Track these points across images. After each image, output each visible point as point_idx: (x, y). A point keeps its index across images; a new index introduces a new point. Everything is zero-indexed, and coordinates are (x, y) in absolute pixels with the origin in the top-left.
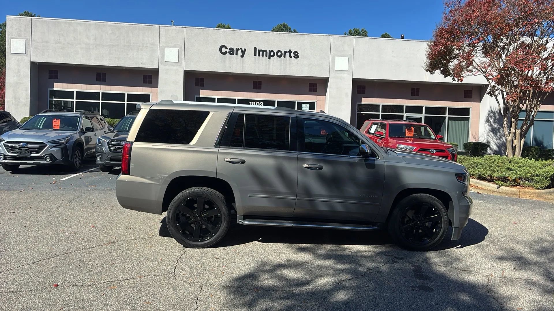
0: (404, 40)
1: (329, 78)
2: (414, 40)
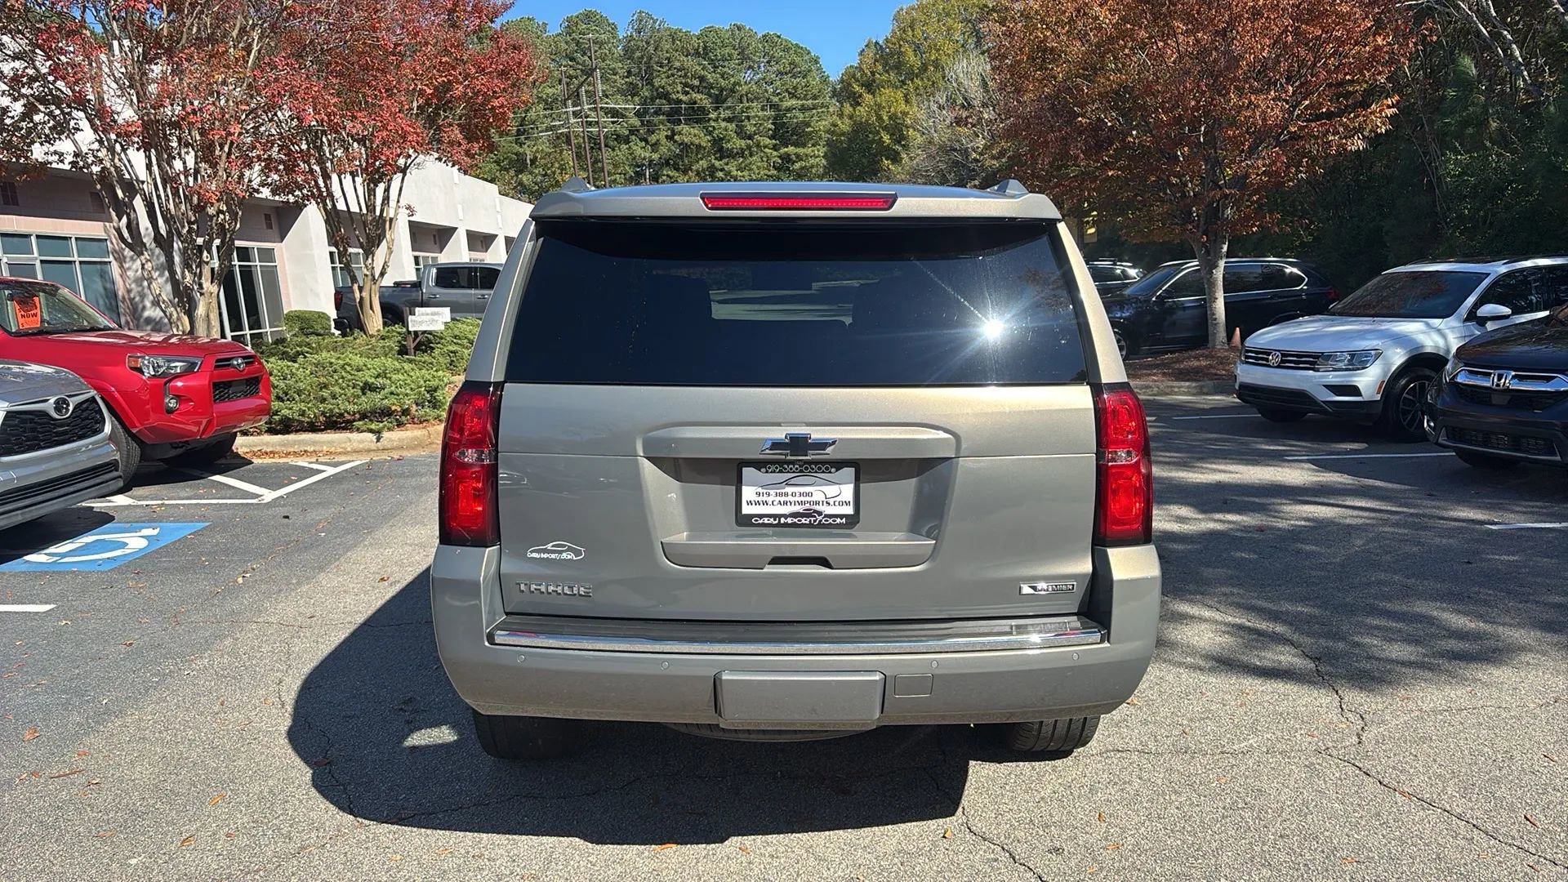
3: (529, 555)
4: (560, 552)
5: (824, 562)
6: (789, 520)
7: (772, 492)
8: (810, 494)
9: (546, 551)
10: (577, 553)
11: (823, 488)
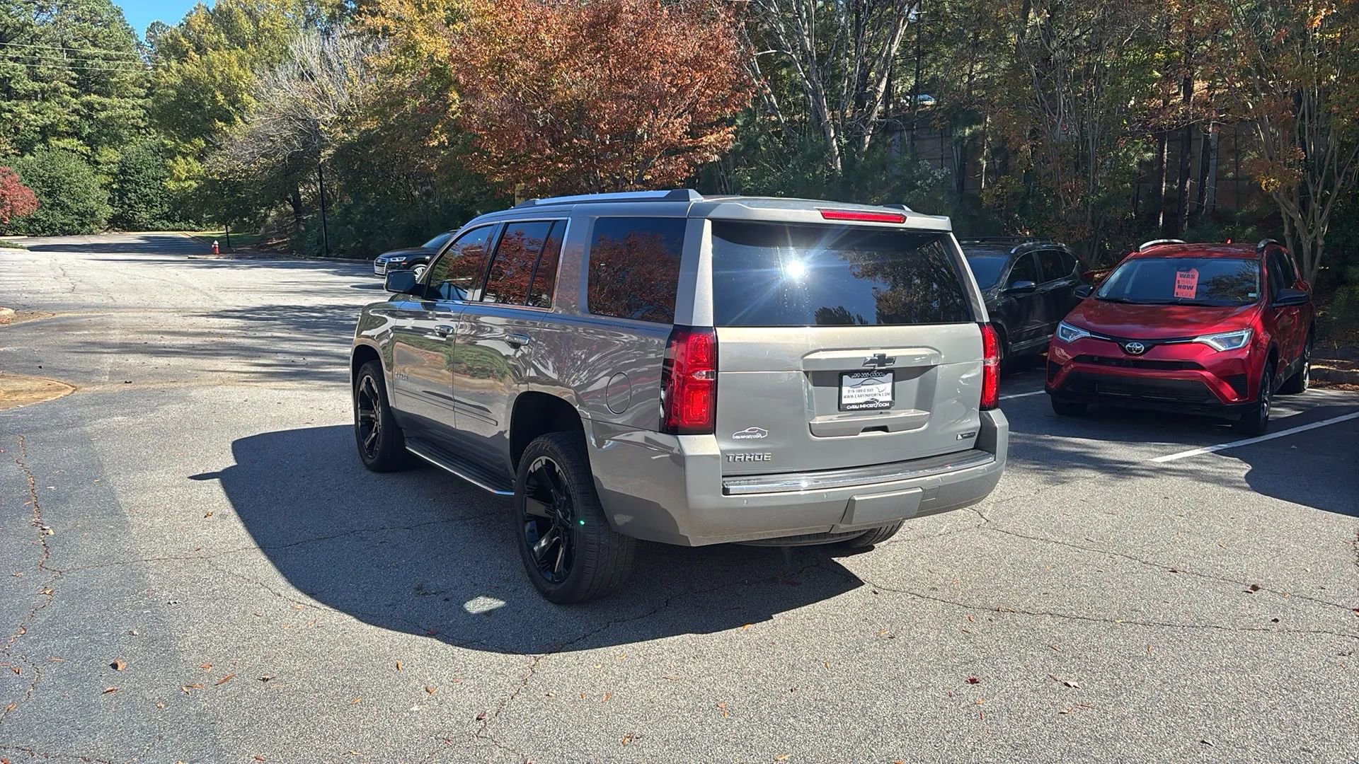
3: (734, 437)
4: (755, 434)
5: (884, 429)
6: (864, 406)
7: (855, 390)
8: (872, 390)
9: (746, 434)
10: (763, 433)
11: (877, 386)
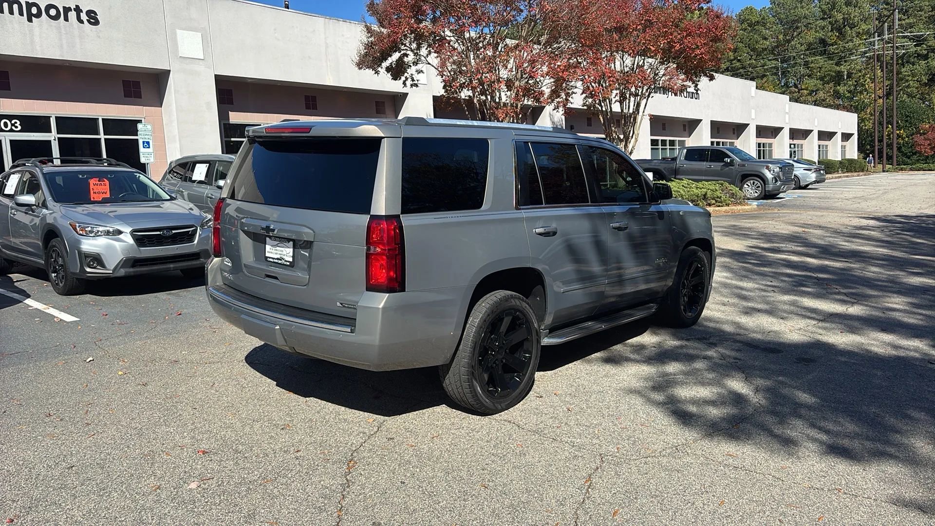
0: (289, 10)
1: (170, 71)
2: (305, 12)
3: (224, 262)
4: (229, 263)
5: (278, 279)
6: (277, 261)
7: (273, 248)
8: (282, 251)
9: (227, 261)
11: (285, 249)
